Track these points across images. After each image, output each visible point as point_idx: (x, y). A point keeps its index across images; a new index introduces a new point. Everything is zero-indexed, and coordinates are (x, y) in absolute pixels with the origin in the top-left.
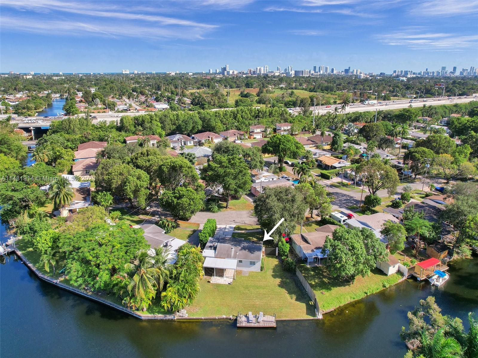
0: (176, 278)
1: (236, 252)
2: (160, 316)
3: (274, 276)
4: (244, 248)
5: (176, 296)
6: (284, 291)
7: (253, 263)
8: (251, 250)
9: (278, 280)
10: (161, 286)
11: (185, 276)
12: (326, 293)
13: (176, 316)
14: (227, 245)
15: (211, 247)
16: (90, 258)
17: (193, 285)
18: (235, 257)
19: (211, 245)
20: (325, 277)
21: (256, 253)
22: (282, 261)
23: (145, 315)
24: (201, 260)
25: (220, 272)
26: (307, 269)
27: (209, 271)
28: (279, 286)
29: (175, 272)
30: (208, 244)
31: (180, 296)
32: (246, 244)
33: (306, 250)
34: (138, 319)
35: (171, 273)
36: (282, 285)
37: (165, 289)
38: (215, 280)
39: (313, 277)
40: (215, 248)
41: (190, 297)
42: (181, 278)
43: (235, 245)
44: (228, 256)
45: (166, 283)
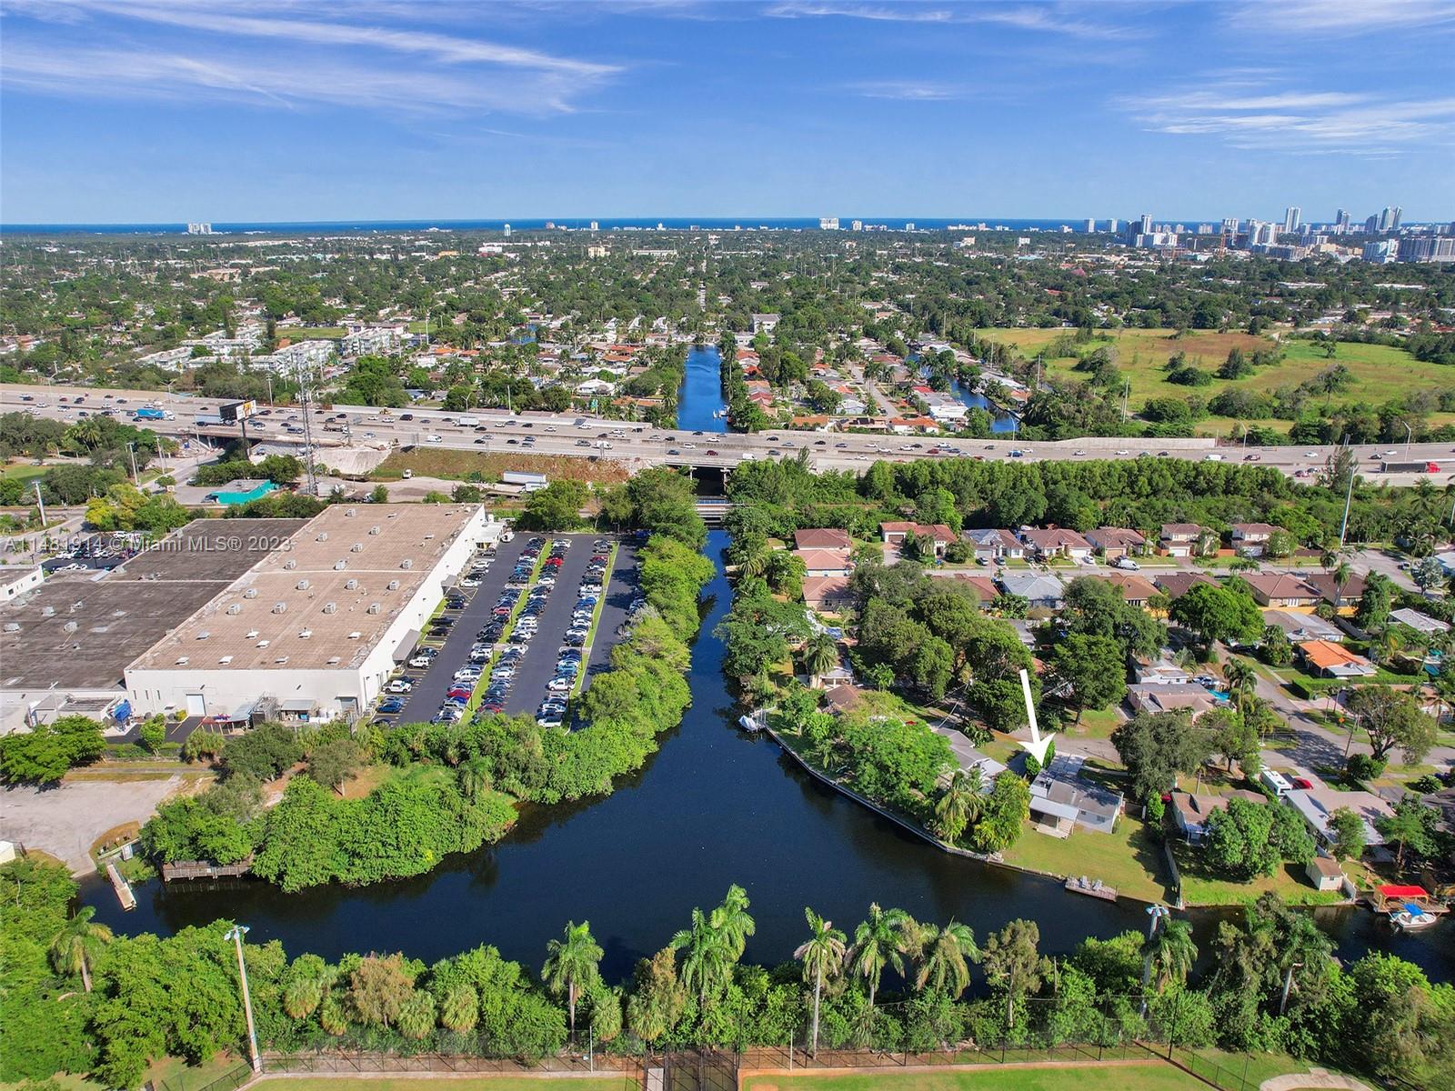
0: (995, 812)
1: (1078, 799)
2: (969, 853)
3: (1130, 844)
4: (1092, 795)
5: (993, 832)
6: (1140, 866)
7: (1101, 819)
8: (1102, 800)
9: (1135, 851)
10: (974, 818)
11: (1006, 811)
12: (1202, 884)
13: (990, 858)
14: (1066, 786)
15: (1042, 782)
16: (890, 764)
17: (1014, 824)
18: (1075, 805)
19: (1043, 780)
20: (1209, 864)
21: (1109, 806)
22: (1147, 827)
23: (950, 847)
24: (1027, 797)
25: (1052, 820)
26: (1185, 848)
27: (1037, 816)
28: (1134, 857)
29: (993, 804)
30: (1039, 778)
31: (998, 833)
32: (1095, 791)
33: (1190, 820)
34: (942, 851)
35: (988, 804)
36: (1138, 858)
37: (978, 821)
38: (1043, 828)
39: (1190, 860)
40: (1048, 786)
41: (1009, 838)
42: (1001, 814)
43: (1080, 789)
44: (1067, 802)
45: (980, 815)
